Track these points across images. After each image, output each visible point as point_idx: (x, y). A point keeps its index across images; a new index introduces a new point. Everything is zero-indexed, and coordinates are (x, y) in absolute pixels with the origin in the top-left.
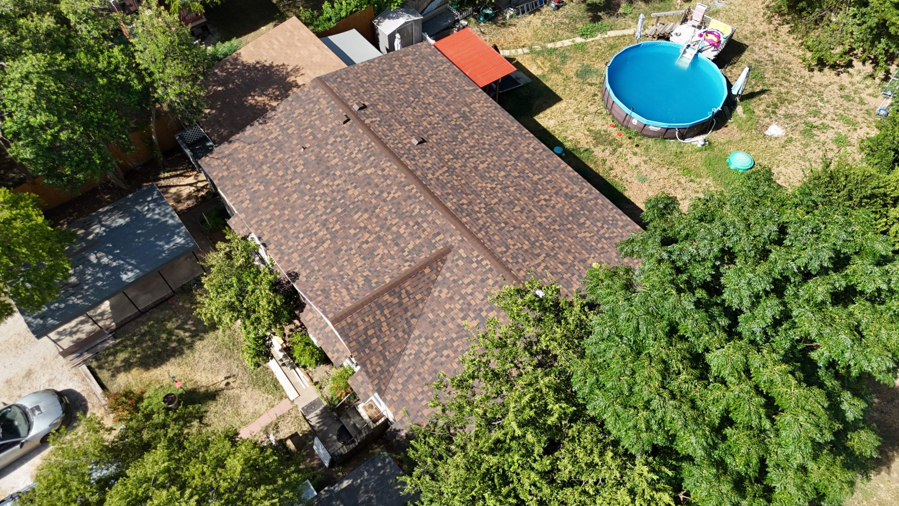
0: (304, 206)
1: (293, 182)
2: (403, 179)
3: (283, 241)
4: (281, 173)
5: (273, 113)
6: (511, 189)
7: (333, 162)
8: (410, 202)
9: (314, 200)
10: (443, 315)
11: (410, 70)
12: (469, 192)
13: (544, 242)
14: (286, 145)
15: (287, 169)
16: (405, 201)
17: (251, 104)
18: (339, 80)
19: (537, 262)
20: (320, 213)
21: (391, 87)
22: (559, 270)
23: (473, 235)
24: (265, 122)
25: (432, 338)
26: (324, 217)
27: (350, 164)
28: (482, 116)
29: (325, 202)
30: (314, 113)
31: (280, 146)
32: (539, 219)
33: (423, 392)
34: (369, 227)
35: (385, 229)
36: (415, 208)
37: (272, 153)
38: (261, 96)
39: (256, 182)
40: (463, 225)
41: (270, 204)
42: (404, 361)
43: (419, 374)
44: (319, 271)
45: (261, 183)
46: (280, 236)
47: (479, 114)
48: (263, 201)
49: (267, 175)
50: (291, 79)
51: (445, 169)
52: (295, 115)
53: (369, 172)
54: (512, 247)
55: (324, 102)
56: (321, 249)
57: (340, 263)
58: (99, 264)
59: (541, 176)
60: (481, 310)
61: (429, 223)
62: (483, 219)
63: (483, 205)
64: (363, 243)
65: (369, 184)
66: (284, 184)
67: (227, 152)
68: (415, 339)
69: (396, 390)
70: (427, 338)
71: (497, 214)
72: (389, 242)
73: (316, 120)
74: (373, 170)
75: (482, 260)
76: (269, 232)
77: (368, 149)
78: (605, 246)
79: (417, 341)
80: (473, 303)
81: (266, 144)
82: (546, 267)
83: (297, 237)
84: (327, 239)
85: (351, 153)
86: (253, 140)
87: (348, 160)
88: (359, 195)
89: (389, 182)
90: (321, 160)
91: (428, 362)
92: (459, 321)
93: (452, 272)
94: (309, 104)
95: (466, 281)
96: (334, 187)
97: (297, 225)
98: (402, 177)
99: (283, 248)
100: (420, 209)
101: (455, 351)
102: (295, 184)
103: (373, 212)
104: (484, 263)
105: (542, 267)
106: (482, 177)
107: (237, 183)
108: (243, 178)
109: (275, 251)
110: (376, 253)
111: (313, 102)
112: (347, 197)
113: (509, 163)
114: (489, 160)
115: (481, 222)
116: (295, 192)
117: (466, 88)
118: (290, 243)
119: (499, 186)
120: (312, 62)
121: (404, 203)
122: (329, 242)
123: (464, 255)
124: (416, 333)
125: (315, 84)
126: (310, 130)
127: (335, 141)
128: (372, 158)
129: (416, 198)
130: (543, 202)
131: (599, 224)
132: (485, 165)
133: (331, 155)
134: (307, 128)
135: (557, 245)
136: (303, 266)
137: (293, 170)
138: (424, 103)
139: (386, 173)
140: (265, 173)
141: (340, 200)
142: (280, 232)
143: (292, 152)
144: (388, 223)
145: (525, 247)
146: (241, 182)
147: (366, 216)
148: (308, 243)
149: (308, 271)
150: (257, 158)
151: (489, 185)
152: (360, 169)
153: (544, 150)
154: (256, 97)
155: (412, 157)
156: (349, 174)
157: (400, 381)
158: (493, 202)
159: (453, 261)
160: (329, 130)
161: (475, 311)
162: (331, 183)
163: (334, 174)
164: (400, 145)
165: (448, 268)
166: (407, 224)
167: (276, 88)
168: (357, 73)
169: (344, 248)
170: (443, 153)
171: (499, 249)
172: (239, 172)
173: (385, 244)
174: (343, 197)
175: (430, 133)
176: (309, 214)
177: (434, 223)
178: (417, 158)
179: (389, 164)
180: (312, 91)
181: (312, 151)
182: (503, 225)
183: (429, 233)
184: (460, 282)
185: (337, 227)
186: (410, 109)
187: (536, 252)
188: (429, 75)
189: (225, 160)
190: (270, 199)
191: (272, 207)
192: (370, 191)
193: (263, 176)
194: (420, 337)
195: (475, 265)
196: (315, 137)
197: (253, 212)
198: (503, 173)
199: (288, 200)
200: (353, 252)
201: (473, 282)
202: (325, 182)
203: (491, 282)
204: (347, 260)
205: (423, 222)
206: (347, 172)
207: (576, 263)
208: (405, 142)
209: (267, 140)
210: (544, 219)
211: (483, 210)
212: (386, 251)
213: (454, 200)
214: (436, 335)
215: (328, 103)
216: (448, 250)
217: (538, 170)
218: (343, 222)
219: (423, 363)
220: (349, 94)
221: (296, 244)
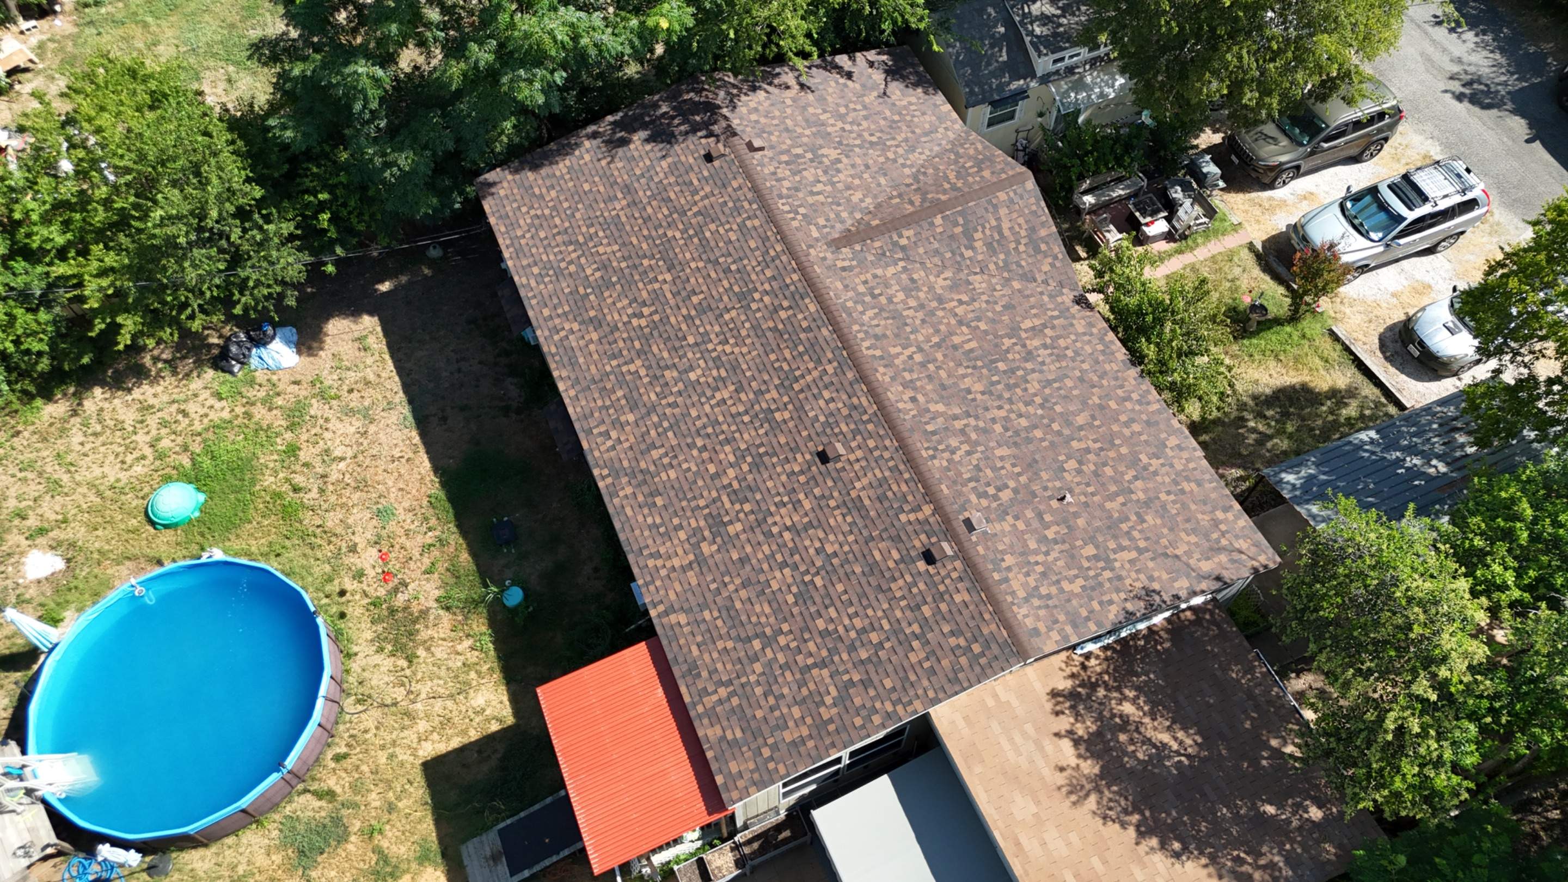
0: (1066, 397)
1: (1083, 445)
2: (881, 370)
3: (1101, 358)
4: (1108, 471)
5: (1129, 606)
6: (691, 340)
7: (1003, 451)
8: (878, 331)
9: (1046, 400)
10: (866, 176)
11: (802, 684)
12: (769, 334)
13: (678, 235)
14: (1099, 524)
15: (1096, 474)
16: (885, 336)
17: (1185, 728)
18: (977, 648)
19: (706, 202)
20: (1036, 375)
21: (858, 623)
22: (677, 189)
23: (790, 250)
24: (1149, 592)
25: (887, 158)
26: (1029, 366)
27: (974, 436)
28: (680, 527)
29: (1026, 390)
30: (1039, 569)
31: (1112, 527)
32: (668, 277)
33: (913, 116)
34: (953, 322)
35: (928, 309)
36: (871, 319)
37: (1127, 519)
38: (1164, 745)
39: (1155, 473)
40: (802, 269)
41: (1127, 424)
42: (931, 150)
43: (913, 132)
44: (1042, 293)
45: (1145, 468)
46: (1107, 367)
47: (682, 535)
48: (1140, 434)
49: (1136, 478)
50: (1090, 767)
51: (796, 387)
52: (1080, 582)
53: (941, 407)
54: (735, 227)
55: (1015, 585)
56: (1037, 322)
57: (1007, 291)
58: (1427, 457)
59: (624, 369)
60: (812, 161)
61: (854, 289)
62: (761, 280)
63: (754, 306)
64: (967, 303)
65: (943, 387)
66: (1101, 449)
67: (1223, 558)
68: (911, 166)
69: (946, 129)
70: (895, 161)
71: (736, 289)
72: (925, 289)
73: (1036, 552)
74: (933, 407)
75: (789, 212)
76: (1126, 380)
77: (936, 449)
78: (584, 229)
79: (908, 162)
80: (820, 172)
81: (1142, 544)
82: (696, 192)
83: (1077, 353)
84: (1026, 331)
85: (969, 453)
86: (1169, 561)
87: (977, 443)
88: (964, 376)
89: (907, 376)
90: (1030, 465)
91: (899, 138)
92: (845, 160)
93: (838, 215)
94: (1049, 596)
95: (821, 198)
96: (1007, 407)
97: (1078, 373)
98: (882, 375)
99: (1100, 347)
100: (863, 313)
101: (860, 136)
102: (1080, 440)
103: (943, 340)
104: (787, 208)
105: (702, 193)
106: (735, 368)
107: (1193, 485)
108: (1182, 491)
109: (1113, 347)
110: (948, 282)
111: (1041, 597)
112: (985, 382)
113: (671, 399)
114: (707, 408)
115: (769, 273)
116: (1081, 428)
117: (683, 619)
118: (1088, 349)
119: (710, 346)
120: (1038, 803)
121: (888, 333)
122: (1023, 326)
123: (813, 228)
124: (907, 171)
125: (1036, 641)
126: (1050, 534)
127: (999, 489)
128: (930, 428)
129: (866, 332)
130: (646, 311)
131: (572, 268)
132: (718, 396)
133: (1008, 466)
134: (1056, 542)
135: (661, 232)
136: (1068, 309)
137: (1084, 468)
138: (795, 567)
139: (910, 393)
140: (1139, 484)
141: (999, 382)
142: (1105, 373)
143: (1086, 504)
144: (920, 315)
145: (713, 227)
146: (1186, 486)
147: (956, 340)
148: (1059, 337)
149: (1059, 299)
150: (1159, 521)
151: (728, 349)
152: (956, 418)
153: (589, 432)
154: (1175, 746)
155: (854, 413)
156: (977, 418)
157: (939, 135)
158: (734, 313)
159: (833, 227)
160: (1009, 518)
161: (821, 163)
162: (1013, 416)
163: (1006, 429)
164: (871, 443)
165: (843, 222)
166: (890, 300)
167: (1125, 753)
168: (932, 671)
169: (998, 308)
170: (791, 424)
171: (757, 223)
172: (1193, 507)
173: (931, 288)
174: (993, 384)
175: (802, 479)
176: (1055, 381)
177: (846, 286)
178: (845, 412)
179: (901, 405)
180: (1042, 627)
181: (1045, 489)
182: (733, 267)
183: (857, 275)
184: (830, 200)
185: (1007, 342)
186: (829, 549)
187: (700, 218)
188: (758, 667)
189: (1224, 542)
190: (1127, 432)
191: (1123, 418)
192: (942, 373)
193: (1143, 479)
194: (904, 166)
195: (802, 210)
196: (1040, 516)
197: (1157, 423)
198: (692, 376)
199: (1093, 417)
200: (984, 298)
201: (812, 193)
202: (1024, 422)
203: (786, 184)
204: (995, 290)
205: (863, 294)
206: (981, 424)
207: (645, 201)
208: (859, 454)
209: (1140, 551)
210: (660, 278)
211: (757, 296)
212: (932, 278)
213: (800, 316)
214: (882, 159)
215: (1006, 580)
216: (836, 244)
217: (621, 382)
218: (996, 346)
219: (906, 140)
220: (958, 598)
221: (1078, 345)
